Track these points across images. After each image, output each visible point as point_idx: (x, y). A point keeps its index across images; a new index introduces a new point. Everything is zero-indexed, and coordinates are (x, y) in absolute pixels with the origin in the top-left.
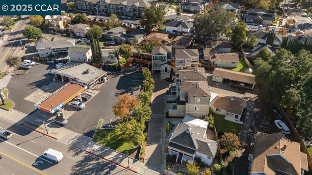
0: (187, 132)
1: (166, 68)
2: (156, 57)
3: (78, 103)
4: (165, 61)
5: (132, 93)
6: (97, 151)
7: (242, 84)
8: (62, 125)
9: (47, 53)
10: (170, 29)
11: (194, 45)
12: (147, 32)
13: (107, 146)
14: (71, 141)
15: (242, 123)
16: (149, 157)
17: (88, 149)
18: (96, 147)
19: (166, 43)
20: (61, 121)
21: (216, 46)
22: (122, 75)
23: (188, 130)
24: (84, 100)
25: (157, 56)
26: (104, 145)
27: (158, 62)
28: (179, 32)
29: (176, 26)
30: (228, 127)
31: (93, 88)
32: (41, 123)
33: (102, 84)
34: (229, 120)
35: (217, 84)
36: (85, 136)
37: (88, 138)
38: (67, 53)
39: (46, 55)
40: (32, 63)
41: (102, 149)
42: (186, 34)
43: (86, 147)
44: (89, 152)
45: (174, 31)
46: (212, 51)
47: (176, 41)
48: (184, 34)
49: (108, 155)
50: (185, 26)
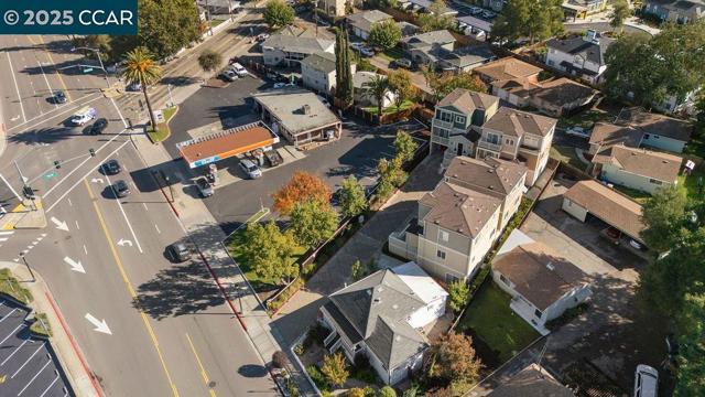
0: (369, 292)
1: (460, 146)
2: (444, 114)
3: (250, 164)
4: (463, 127)
5: (359, 179)
6: (219, 261)
7: (633, 243)
8: (201, 196)
9: (277, 59)
10: (557, 56)
11: (595, 108)
12: (501, 53)
13: (237, 260)
14: (195, 229)
15: (545, 332)
16: (288, 313)
17: (207, 253)
18: (221, 254)
19: (515, 90)
20: (204, 188)
21: (642, 125)
22: (372, 136)
23: (372, 289)
24: (268, 163)
25: (448, 111)
26: (236, 256)
27: (448, 127)
28: (576, 69)
29: (573, 52)
30: (501, 326)
31: (300, 147)
32: (178, 181)
33: (322, 143)
34: (519, 312)
35: (568, 221)
36: (219, 228)
37: (222, 233)
38: (299, 65)
39: (274, 63)
40: (242, 72)
41: (226, 262)
42: (592, 79)
43: (206, 248)
44: (204, 259)
45: (564, 64)
46: (615, 137)
47: (543, 90)
48: (585, 77)
49: (227, 276)
50: (594, 57)
